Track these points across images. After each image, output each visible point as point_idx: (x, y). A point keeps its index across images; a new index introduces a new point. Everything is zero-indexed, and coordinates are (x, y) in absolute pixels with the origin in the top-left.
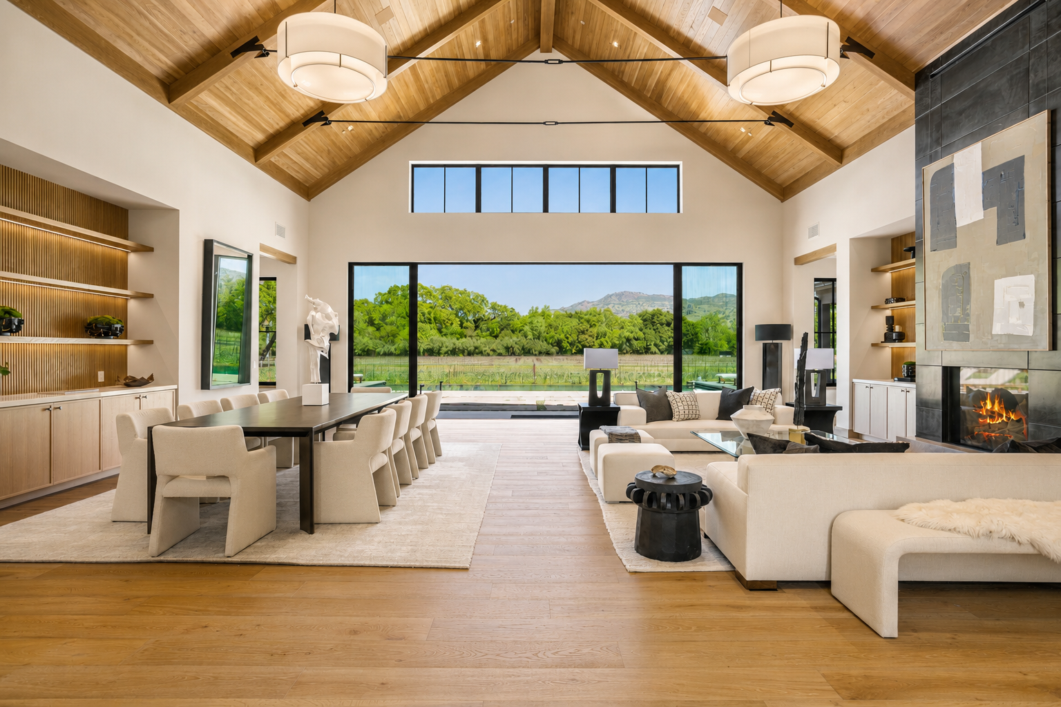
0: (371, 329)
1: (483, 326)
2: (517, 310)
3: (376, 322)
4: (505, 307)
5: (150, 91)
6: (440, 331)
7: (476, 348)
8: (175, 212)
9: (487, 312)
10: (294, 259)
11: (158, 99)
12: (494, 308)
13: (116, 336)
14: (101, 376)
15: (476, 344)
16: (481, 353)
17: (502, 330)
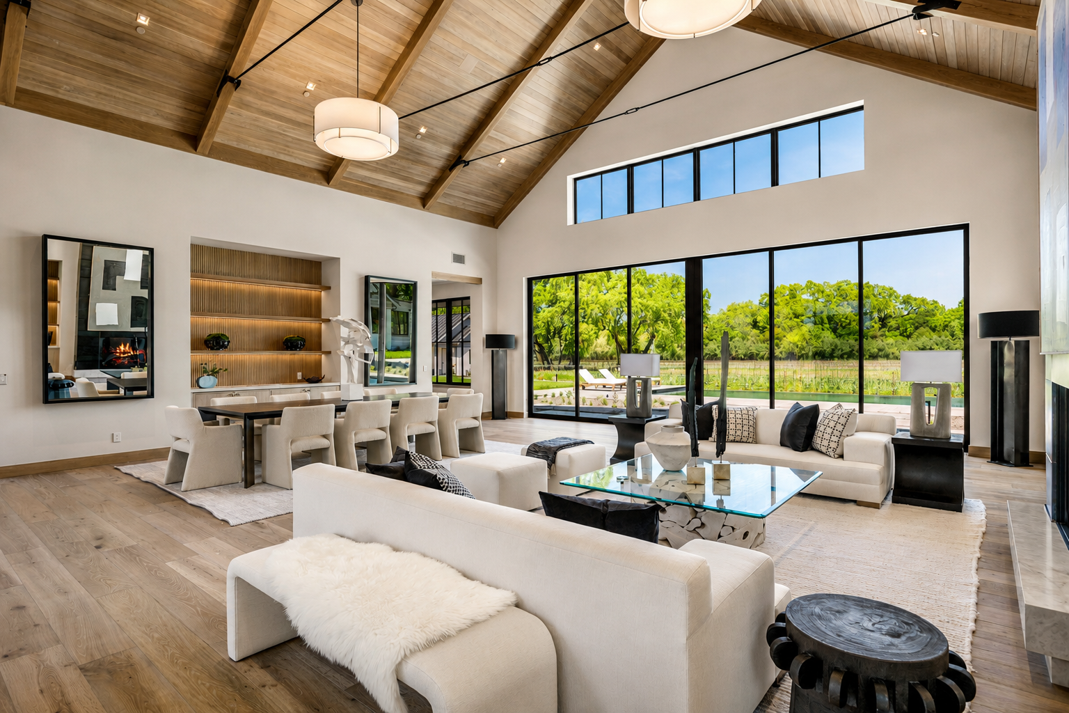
0: (755, 331)
1: (893, 323)
2: (941, 303)
3: (761, 324)
4: (923, 300)
5: (314, 181)
6: (834, 331)
7: (880, 350)
8: (338, 259)
9: (895, 307)
10: (480, 280)
11: (320, 184)
12: (907, 301)
13: (310, 349)
14: (299, 376)
15: (880, 347)
16: (887, 357)
17: (917, 328)
